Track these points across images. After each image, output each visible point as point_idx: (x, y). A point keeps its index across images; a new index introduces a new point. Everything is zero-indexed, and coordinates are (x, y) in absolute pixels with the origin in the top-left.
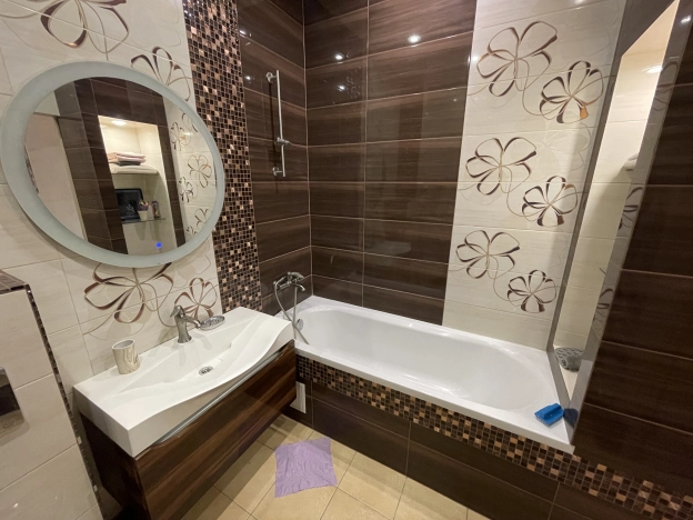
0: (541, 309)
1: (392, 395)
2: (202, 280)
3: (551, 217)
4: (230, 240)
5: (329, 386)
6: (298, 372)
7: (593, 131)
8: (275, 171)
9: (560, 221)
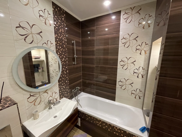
0: (140, 98)
1: (103, 123)
2: (55, 92)
3: (140, 76)
4: (62, 81)
5: (87, 119)
6: (78, 115)
7: (148, 57)
8: (74, 63)
9: (143, 77)
